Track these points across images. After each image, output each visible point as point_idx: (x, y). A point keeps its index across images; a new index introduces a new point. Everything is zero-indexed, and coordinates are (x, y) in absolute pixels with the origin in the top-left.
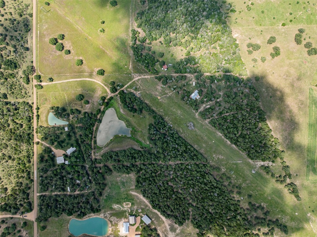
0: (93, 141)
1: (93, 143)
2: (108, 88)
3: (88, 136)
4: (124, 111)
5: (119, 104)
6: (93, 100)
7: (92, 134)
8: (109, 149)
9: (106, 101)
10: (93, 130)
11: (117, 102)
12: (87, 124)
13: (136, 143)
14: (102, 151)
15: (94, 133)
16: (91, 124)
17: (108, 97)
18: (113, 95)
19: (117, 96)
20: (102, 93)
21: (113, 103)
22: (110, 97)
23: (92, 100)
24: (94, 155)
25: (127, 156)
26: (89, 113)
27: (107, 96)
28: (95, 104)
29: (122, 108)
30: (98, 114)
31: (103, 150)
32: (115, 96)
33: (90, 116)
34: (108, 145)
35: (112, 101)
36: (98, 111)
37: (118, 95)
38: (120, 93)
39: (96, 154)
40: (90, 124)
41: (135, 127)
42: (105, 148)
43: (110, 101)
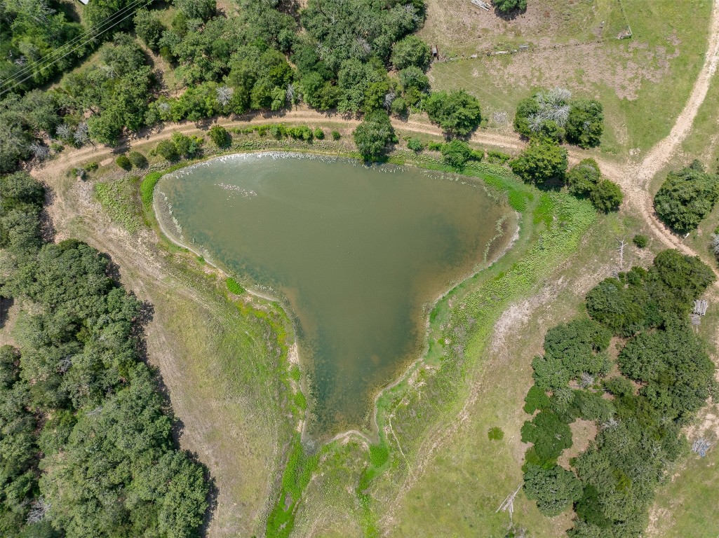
0: (190, 129)
1: (170, 132)
2: (685, 146)
3: (219, 78)
4: (517, 341)
5: (573, 275)
6: (545, 41)
7: (246, 108)
8: (151, 286)
9: (574, 157)
10: (286, 105)
11: (580, 259)
12: (322, 38)
13: (257, 517)
14: (119, 232)
15: (260, 121)
16: (331, 75)
17: (608, 170)
18: (638, 200)
19: (640, 243)
20: (625, 105)
21: (565, 216)
22: (608, 185)
23: (541, 30)
24: (73, 172)
25: (115, 477)
26: (421, 36)
27: (615, 155)
28: (511, 69)
29: (538, 312)
30: (436, 112)
31: (135, 234)
32: (634, 220)
33: (403, 49)
34: (182, 268)
35: (583, 212)
36: (464, 104)
37: (644, 254)
38: (665, 262)
39: (83, 189)
40: (329, 60)
41: (400, 475)
42: (152, 247)
43: (584, 194)
